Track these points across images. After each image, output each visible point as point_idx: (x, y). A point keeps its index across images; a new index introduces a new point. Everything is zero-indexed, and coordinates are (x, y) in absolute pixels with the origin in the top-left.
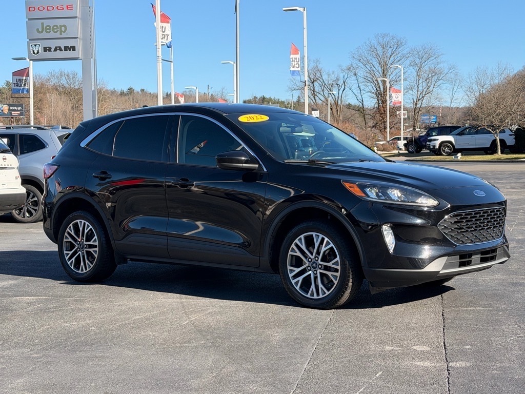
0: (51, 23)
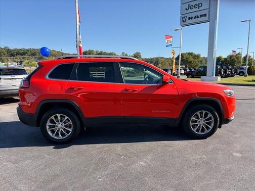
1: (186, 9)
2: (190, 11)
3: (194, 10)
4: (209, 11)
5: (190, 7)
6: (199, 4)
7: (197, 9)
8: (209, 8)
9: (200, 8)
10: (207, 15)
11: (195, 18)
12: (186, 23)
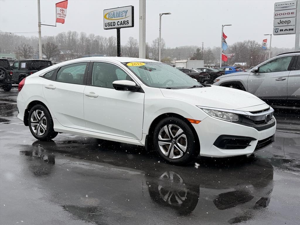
0: (284, 20)
1: (278, 23)
2: (281, 25)
3: (284, 24)
4: (296, 26)
5: (281, 22)
6: (288, 21)
7: (286, 24)
8: (296, 25)
9: (289, 24)
10: (294, 30)
11: (285, 30)
12: (278, 33)
